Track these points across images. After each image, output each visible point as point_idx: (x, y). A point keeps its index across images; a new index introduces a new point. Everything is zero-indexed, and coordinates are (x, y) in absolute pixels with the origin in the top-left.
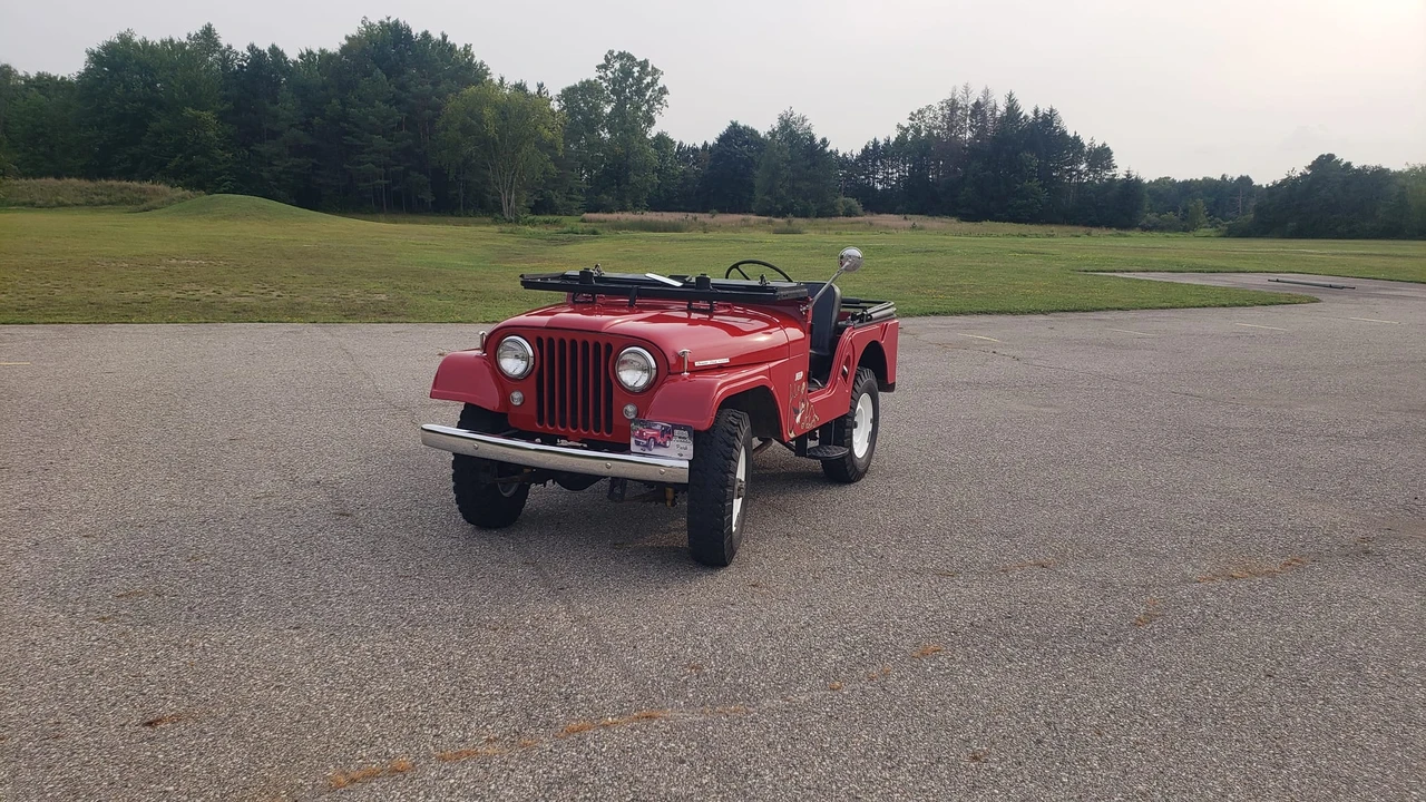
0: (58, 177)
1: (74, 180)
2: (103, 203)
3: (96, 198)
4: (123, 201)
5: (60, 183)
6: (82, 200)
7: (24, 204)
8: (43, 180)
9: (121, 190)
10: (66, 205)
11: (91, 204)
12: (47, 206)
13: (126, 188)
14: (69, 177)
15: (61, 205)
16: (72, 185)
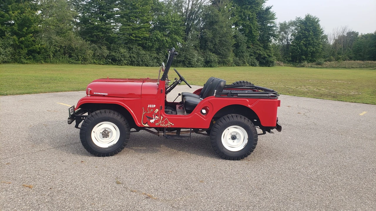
0: (354, 60)
1: (358, 61)
2: (364, 67)
3: (363, 66)
4: (371, 67)
5: (354, 62)
6: (358, 66)
7: (343, 67)
8: (351, 61)
9: (371, 63)
10: (354, 68)
11: (361, 67)
12: (349, 68)
13: (372, 63)
14: (357, 60)
15: (353, 68)
16: (357, 62)
